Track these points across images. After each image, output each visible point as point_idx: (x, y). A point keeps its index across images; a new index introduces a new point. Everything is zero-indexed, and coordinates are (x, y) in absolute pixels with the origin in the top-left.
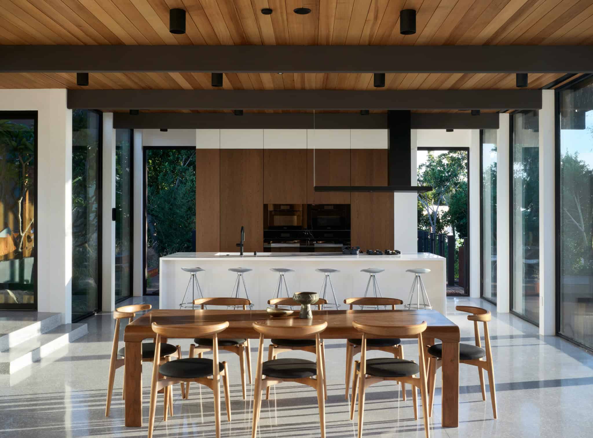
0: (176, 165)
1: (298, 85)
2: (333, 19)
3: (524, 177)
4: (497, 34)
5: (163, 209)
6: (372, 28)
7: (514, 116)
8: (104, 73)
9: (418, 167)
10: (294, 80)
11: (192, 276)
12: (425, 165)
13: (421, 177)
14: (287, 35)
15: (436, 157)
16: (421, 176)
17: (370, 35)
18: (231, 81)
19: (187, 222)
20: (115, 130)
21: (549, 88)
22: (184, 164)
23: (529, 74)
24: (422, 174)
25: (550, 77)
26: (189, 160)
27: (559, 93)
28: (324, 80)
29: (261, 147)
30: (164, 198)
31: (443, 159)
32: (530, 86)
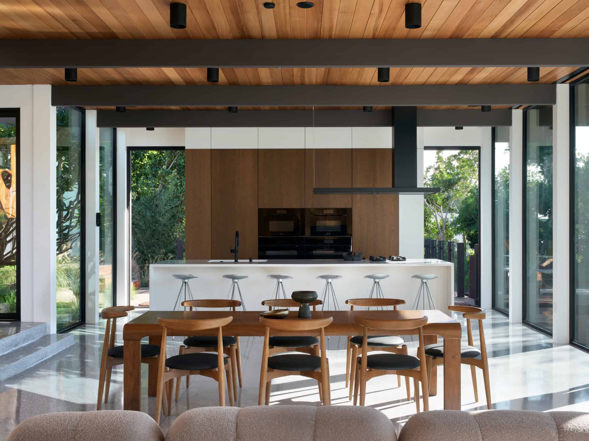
0: (158, 169)
1: (297, 79)
2: (336, 13)
3: (542, 180)
4: (505, 27)
5: (144, 217)
6: (377, 21)
7: (528, 112)
8: (93, 69)
9: (425, 169)
10: (293, 75)
11: (184, 284)
12: (433, 167)
13: (428, 181)
14: (289, 30)
15: (446, 159)
16: (429, 179)
17: (374, 28)
18: (226, 76)
19: (170, 230)
20: (98, 129)
21: (563, 82)
22: (167, 168)
23: (541, 68)
24: (429, 178)
25: (564, 71)
26: (173, 162)
27: (574, 87)
28: (324, 76)
29: (256, 147)
30: (145, 205)
31: (453, 160)
32: (541, 80)
